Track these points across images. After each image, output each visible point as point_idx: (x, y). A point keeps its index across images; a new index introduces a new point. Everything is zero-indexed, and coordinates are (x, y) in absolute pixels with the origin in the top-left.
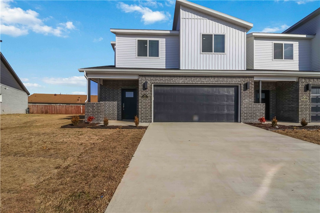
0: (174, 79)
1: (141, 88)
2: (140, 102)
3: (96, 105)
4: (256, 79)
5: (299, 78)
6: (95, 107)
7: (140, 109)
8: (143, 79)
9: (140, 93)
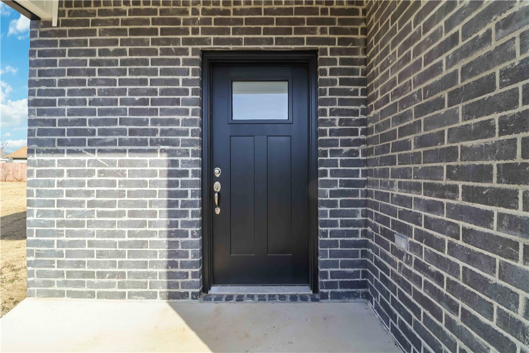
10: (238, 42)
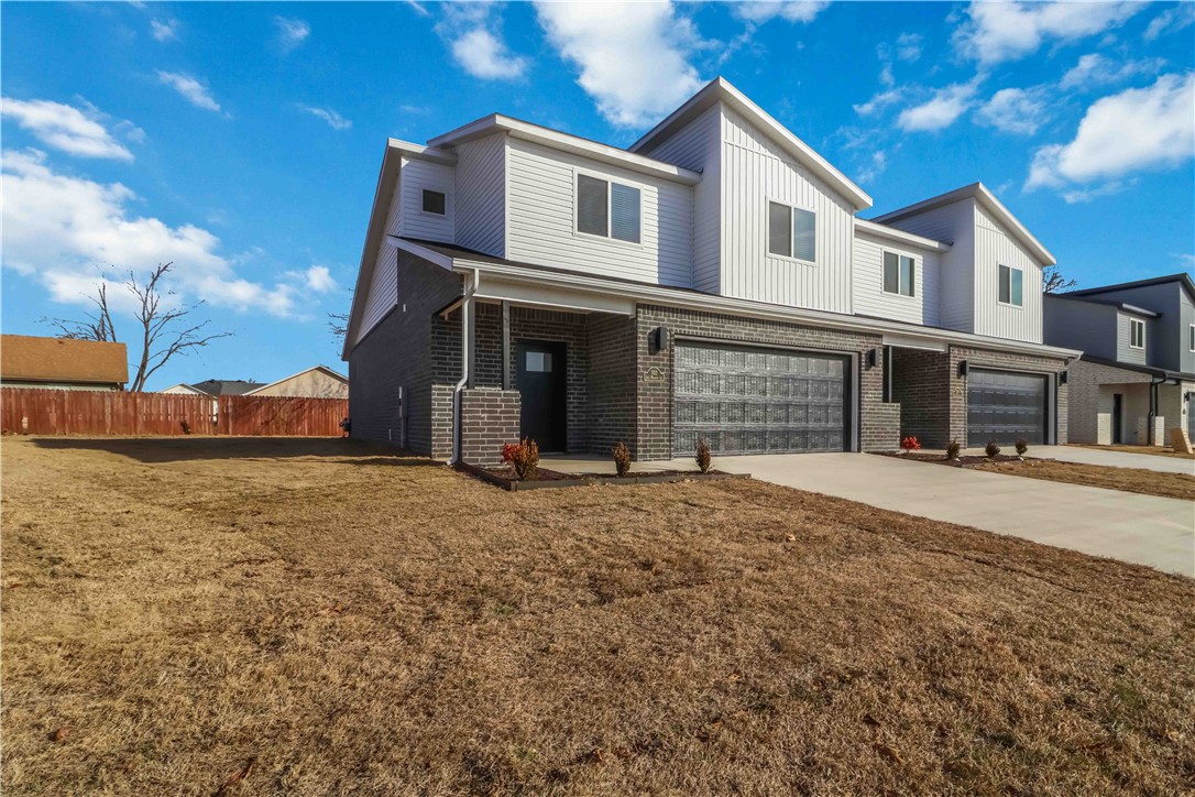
0: (728, 326)
1: (643, 348)
2: (642, 394)
3: (502, 401)
4: (885, 342)
5: (950, 346)
6: (500, 406)
7: (641, 415)
8: (650, 318)
9: (641, 363)
10: (533, 336)
